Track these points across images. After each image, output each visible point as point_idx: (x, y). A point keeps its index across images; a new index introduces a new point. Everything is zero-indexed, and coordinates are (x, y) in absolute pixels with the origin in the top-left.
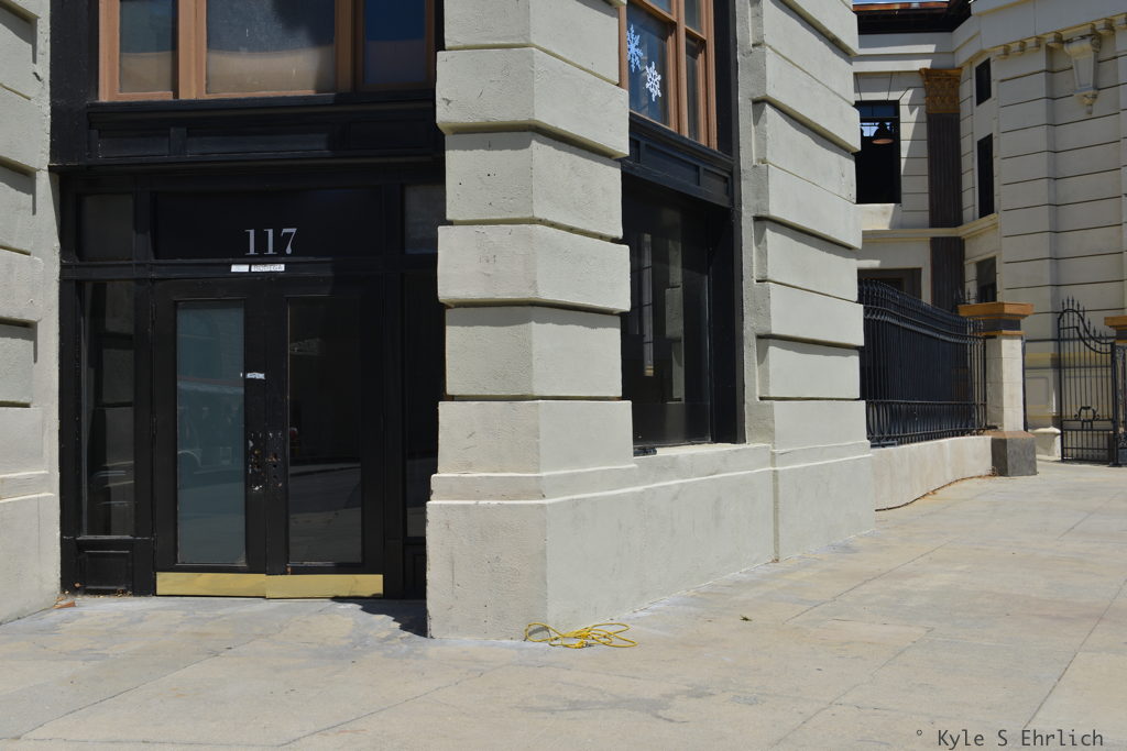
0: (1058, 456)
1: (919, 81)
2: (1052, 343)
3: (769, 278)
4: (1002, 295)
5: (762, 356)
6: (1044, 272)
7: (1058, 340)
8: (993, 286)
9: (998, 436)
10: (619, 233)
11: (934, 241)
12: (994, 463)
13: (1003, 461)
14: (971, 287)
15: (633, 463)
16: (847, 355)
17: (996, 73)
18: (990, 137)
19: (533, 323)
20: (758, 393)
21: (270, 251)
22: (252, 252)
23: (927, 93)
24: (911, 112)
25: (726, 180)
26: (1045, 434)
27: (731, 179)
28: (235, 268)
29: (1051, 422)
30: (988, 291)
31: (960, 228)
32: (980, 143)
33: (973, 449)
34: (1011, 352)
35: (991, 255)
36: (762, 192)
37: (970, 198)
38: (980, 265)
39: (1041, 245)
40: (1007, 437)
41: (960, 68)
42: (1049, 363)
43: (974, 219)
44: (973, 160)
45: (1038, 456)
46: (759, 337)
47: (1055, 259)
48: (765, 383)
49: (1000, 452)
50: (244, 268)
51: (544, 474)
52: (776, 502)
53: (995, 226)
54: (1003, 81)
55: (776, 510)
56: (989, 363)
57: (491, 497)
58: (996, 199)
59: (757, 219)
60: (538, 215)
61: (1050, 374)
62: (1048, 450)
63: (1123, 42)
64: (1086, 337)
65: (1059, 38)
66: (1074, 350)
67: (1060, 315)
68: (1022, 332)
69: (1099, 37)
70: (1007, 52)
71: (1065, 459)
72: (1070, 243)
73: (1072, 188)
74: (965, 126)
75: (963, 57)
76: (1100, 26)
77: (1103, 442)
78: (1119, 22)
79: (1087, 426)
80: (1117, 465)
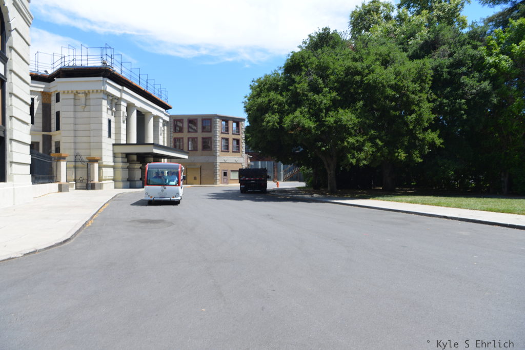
0: (74, 188)
1: (40, 94)
2: (73, 162)
3: (13, 150)
4: (62, 151)
5: (11, 166)
6: (72, 146)
7: (75, 162)
8: (59, 148)
9: (60, 183)
11: (43, 135)
12: (59, 189)
13: (61, 189)
14: (53, 148)
16: (27, 166)
17: (61, 97)
18: (59, 112)
20: (10, 173)
23: (42, 96)
24: (38, 101)
26: (72, 183)
27: (4, 132)
29: (73, 180)
30: (58, 150)
31: (50, 133)
32: (57, 113)
33: (54, 186)
34: (63, 165)
35: (59, 140)
36: (11, 134)
37: (54, 126)
38: (56, 142)
39: (71, 140)
40: (62, 184)
41: (52, 93)
42: (73, 167)
43: (54, 131)
44: (54, 116)
45: (69, 189)
46: (10, 162)
47: (75, 143)
48: (11, 171)
49: (60, 187)
52: (14, 193)
53: (60, 133)
54: (63, 99)
55: (14, 195)
56: (58, 167)
58: (60, 127)
59: (10, 139)
61: (73, 170)
62: (72, 187)
63: (92, 96)
64: (81, 161)
65: (77, 92)
66: (78, 164)
67: (76, 156)
68: (66, 160)
69: (86, 94)
70: (64, 92)
71: (76, 189)
72: (79, 140)
73: (79, 127)
74: (53, 107)
75: (52, 90)
76: (87, 92)
77: (85, 185)
78: (91, 91)
79: (82, 181)
80: (88, 190)
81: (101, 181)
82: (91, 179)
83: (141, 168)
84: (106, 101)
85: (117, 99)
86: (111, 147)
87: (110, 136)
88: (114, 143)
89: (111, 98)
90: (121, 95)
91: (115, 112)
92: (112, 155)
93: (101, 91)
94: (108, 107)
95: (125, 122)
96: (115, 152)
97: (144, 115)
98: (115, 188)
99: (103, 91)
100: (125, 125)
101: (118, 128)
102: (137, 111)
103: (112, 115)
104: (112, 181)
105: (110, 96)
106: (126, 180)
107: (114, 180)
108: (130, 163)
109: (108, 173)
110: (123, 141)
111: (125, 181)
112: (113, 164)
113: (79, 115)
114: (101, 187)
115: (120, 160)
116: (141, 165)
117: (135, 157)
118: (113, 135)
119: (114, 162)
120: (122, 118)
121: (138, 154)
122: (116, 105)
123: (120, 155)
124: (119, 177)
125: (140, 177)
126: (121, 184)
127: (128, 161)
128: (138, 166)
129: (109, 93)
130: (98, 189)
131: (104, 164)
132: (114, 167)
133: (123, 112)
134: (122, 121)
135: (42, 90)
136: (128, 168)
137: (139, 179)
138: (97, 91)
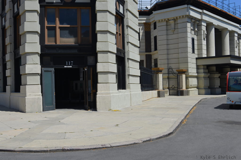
0: (168, 95)
2: (167, 74)
3: (130, 67)
4: (159, 66)
5: (128, 78)
6: (166, 61)
7: (168, 74)
8: (157, 64)
9: (158, 90)
10: (115, 63)
11: (146, 55)
12: (158, 95)
13: (159, 95)
14: (153, 64)
15: (117, 91)
16: (138, 77)
17: (157, 25)
18: (156, 36)
19: (109, 74)
20: (128, 83)
21: (69, 64)
22: (67, 64)
23: (144, 26)
24: (142, 31)
25: (124, 53)
26: (166, 91)
27: (124, 54)
28: (65, 67)
29: (167, 88)
30: (156, 65)
31: (151, 53)
32: (154, 37)
33: (155, 92)
34: (160, 76)
35: (157, 58)
36: (128, 55)
37: (153, 47)
38: (155, 60)
39: (165, 57)
40: (160, 91)
41: (151, 23)
42: (167, 78)
43: (153, 51)
44: (153, 40)
45: (165, 95)
46: (128, 75)
47: (168, 59)
48: (129, 81)
49: (159, 94)
50: (66, 67)
51: (110, 92)
52: (131, 98)
53: (157, 53)
54: (159, 26)
55: (131, 99)
56: (157, 78)
57: (104, 95)
58: (157, 48)
59: (128, 59)
60: (109, 62)
61: (167, 80)
63: (179, 21)
64: (173, 73)
65: (168, 20)
66: (171, 76)
67: (169, 69)
68: (162, 73)
69: (175, 20)
70: (159, 21)
71: (170, 95)
72: (171, 56)
73: (171, 46)
74: (152, 34)
75: (151, 21)
76: (175, 18)
77: (176, 92)
78: (178, 17)
79: (173, 89)
80: (178, 96)
81: (188, 89)
82: (180, 87)
83: (219, 77)
84: (190, 24)
85: (198, 21)
86: (195, 61)
87: (193, 52)
88: (197, 57)
89: (193, 21)
90: (202, 17)
91: (197, 32)
92: (195, 67)
93: (186, 16)
94: (192, 28)
95: (206, 39)
96: (198, 64)
97: (221, 32)
98: (199, 94)
99: (188, 15)
100: (205, 41)
101: (200, 45)
102: (215, 29)
103: (195, 34)
104: (196, 89)
105: (193, 19)
106: (208, 87)
107: (198, 88)
108: (210, 74)
109: (193, 82)
110: (205, 55)
111: (207, 89)
112: (196, 74)
113: (170, 37)
114: (188, 93)
115: (202, 71)
116: (220, 75)
117: (214, 68)
118: (196, 51)
119: (197, 73)
120: (203, 36)
121: (217, 66)
122: (198, 26)
123: (202, 67)
124: (202, 85)
125: (219, 85)
126: (203, 91)
127: (208, 72)
128: (217, 75)
129: (192, 16)
130: (186, 95)
131: (190, 74)
132: (197, 77)
133: (204, 31)
134: (203, 39)
135: (145, 22)
136: (209, 77)
137: (218, 87)
138: (183, 16)
